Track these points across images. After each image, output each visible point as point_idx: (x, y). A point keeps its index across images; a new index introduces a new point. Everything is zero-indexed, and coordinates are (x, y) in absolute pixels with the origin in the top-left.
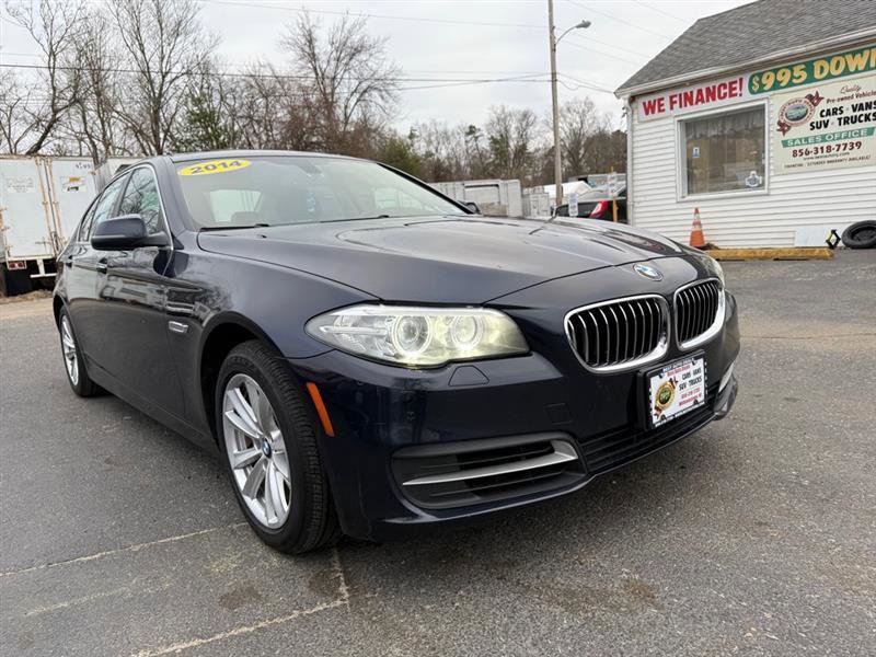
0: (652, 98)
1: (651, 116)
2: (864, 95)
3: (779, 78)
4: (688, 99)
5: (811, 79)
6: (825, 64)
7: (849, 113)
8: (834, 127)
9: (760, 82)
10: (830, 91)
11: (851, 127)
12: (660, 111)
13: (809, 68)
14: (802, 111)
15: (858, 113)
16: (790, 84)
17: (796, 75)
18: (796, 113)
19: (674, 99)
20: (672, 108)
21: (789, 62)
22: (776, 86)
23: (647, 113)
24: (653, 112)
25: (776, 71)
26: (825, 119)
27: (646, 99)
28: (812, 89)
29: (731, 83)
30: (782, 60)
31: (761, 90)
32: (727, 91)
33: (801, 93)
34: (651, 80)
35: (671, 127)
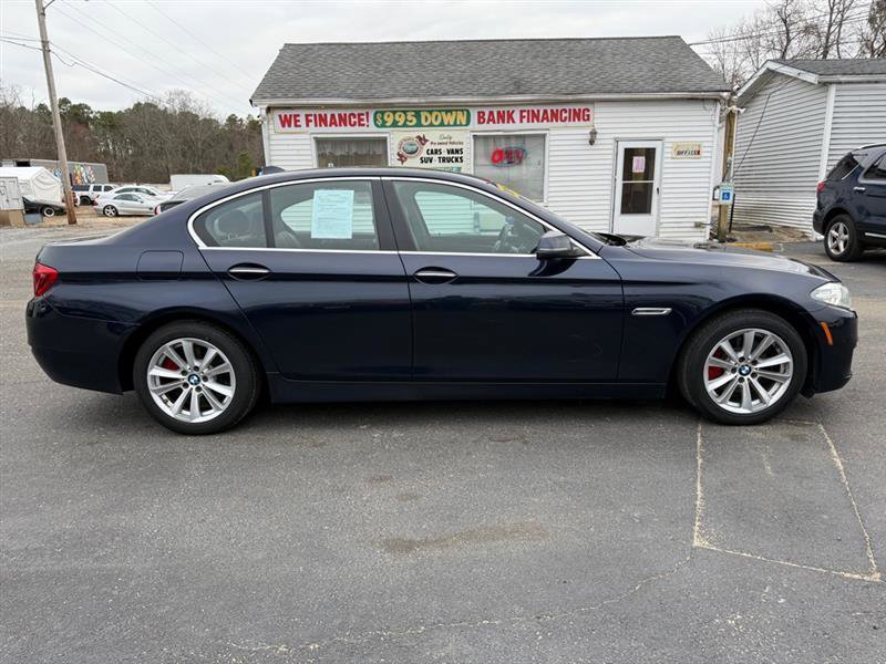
0: (288, 113)
1: (287, 129)
2: (454, 143)
3: (397, 119)
4: (323, 120)
5: (419, 124)
6: (428, 115)
7: (445, 154)
8: (436, 164)
9: (382, 118)
10: (433, 135)
11: (446, 165)
12: (296, 126)
13: (418, 115)
14: (415, 148)
15: (451, 156)
16: (405, 125)
17: (409, 118)
18: (410, 148)
19: (310, 118)
20: (308, 125)
21: (405, 108)
22: (395, 124)
23: (283, 126)
24: (289, 126)
25: (394, 112)
26: (430, 156)
27: (283, 113)
28: (421, 132)
29: (359, 115)
30: (400, 105)
31: (383, 125)
32: (356, 120)
33: (414, 133)
34: (286, 96)
35: (307, 142)
